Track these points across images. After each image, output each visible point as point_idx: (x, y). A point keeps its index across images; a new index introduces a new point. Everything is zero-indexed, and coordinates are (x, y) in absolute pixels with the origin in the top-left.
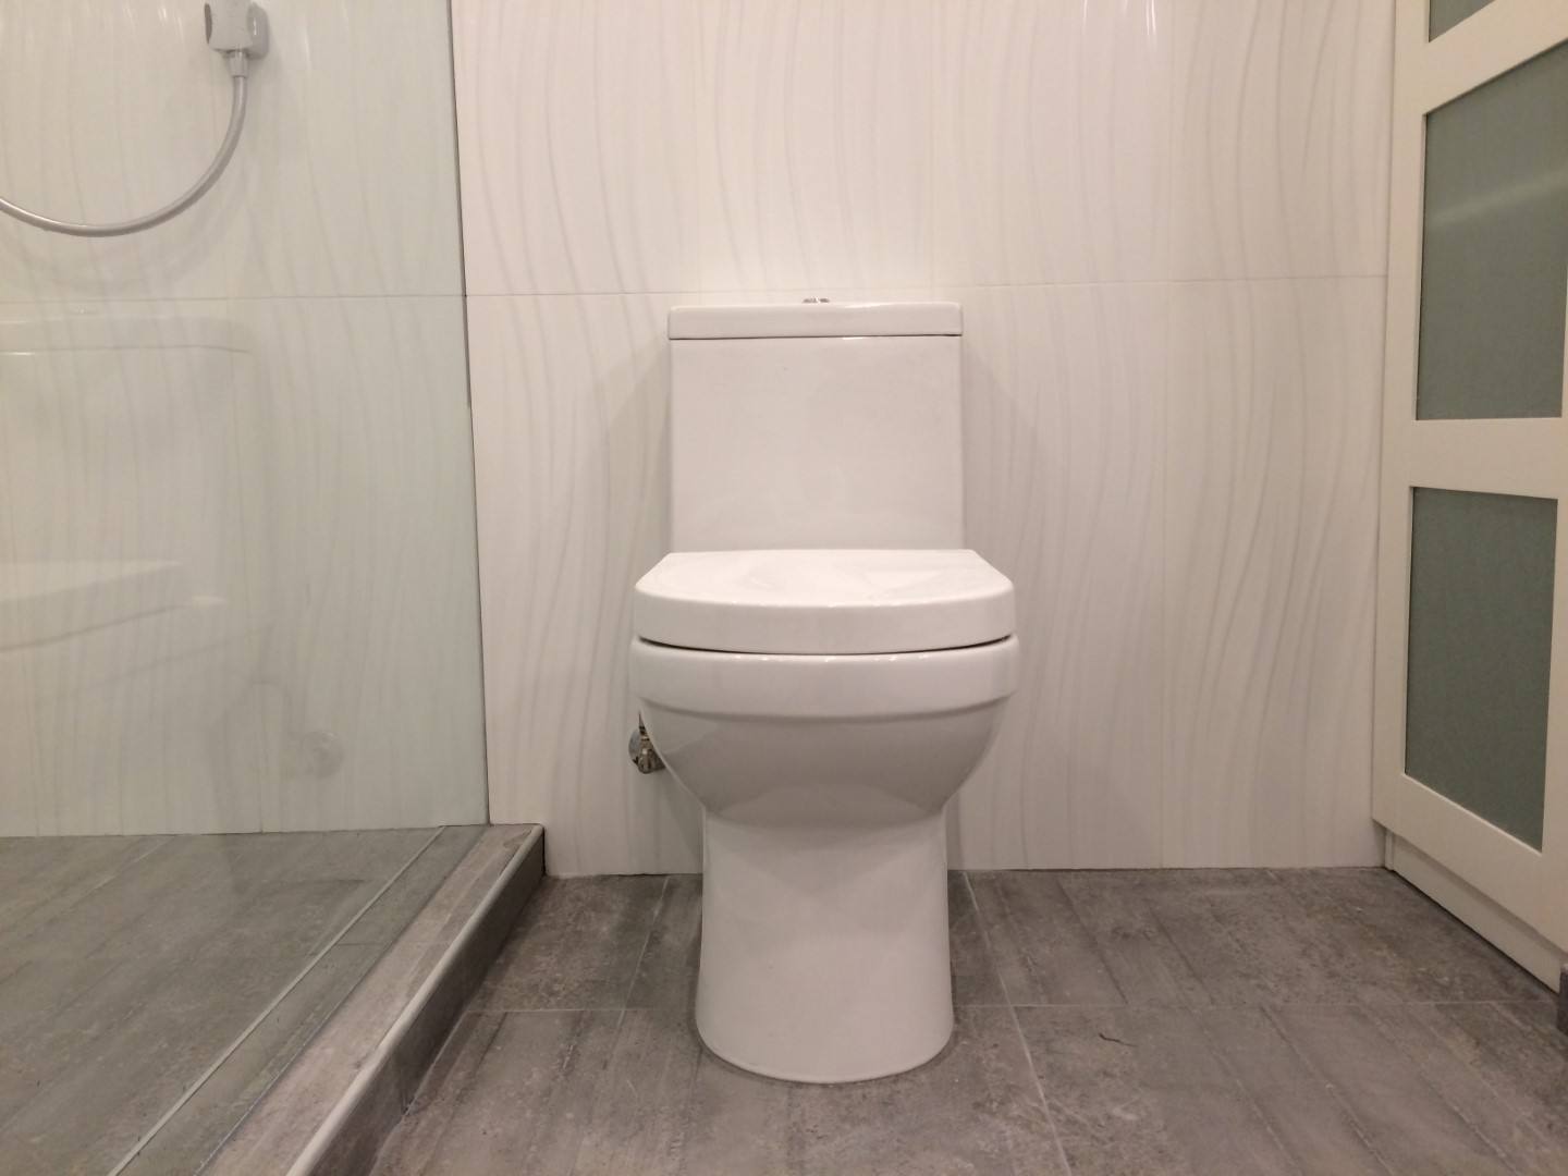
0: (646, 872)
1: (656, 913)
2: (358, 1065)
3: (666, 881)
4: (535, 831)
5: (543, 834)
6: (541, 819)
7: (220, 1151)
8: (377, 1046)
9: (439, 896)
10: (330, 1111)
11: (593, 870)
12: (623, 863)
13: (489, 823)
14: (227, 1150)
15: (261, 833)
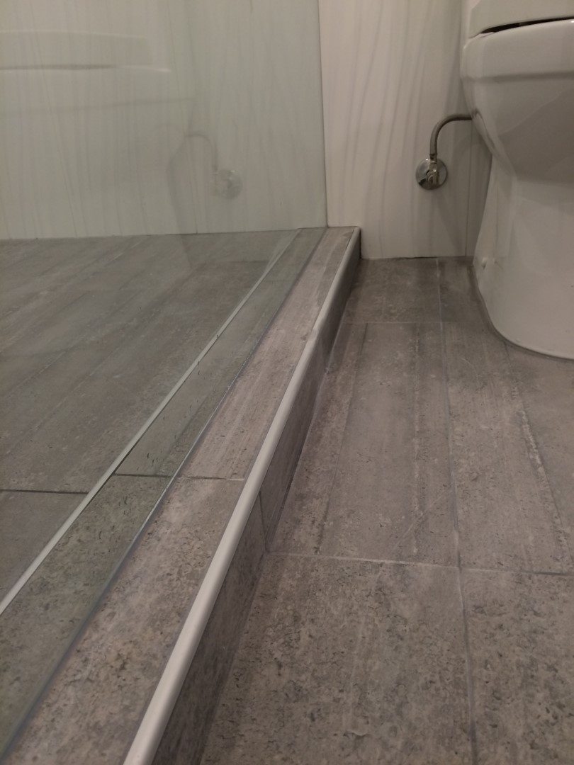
0: (424, 256)
1: (438, 275)
2: (304, 338)
3: (437, 260)
4: (356, 230)
5: (360, 233)
6: (359, 224)
7: (236, 381)
8: (312, 330)
9: (314, 259)
10: (297, 363)
11: (390, 254)
12: (408, 250)
13: (328, 227)
14: (240, 382)
15: (196, 234)
